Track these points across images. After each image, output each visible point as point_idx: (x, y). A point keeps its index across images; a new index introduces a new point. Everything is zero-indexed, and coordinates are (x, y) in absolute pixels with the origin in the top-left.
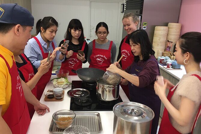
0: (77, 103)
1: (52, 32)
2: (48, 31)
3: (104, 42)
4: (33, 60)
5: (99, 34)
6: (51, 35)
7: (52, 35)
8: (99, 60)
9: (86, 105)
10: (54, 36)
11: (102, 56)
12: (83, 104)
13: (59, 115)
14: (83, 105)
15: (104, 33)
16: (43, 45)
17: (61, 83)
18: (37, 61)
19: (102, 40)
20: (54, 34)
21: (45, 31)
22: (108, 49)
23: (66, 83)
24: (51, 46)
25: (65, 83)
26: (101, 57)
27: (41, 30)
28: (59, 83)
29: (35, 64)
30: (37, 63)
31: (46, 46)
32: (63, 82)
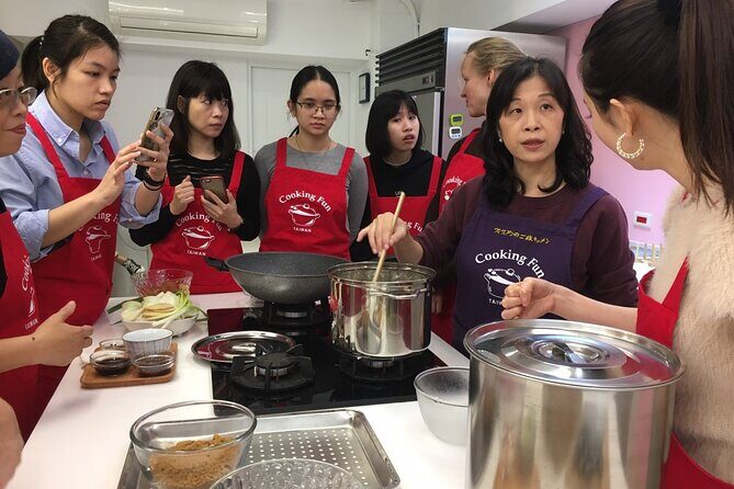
0: (242, 380)
1: (96, 75)
2: (76, 73)
3: (321, 149)
4: (14, 209)
5: (303, 111)
6: (92, 89)
7: (97, 91)
8: (299, 212)
9: (286, 385)
10: (105, 94)
11: (312, 198)
12: (272, 383)
13: (160, 440)
14: (276, 386)
15: (327, 104)
16: (60, 141)
17: (161, 310)
18: (30, 210)
19: (314, 131)
20: (105, 86)
21: (64, 74)
22: (336, 174)
23: (184, 310)
24: (99, 151)
25: (179, 311)
26: (306, 201)
27: (45, 71)
28: (152, 314)
29: (23, 223)
30: (33, 221)
31: (75, 148)
32: (169, 309)
